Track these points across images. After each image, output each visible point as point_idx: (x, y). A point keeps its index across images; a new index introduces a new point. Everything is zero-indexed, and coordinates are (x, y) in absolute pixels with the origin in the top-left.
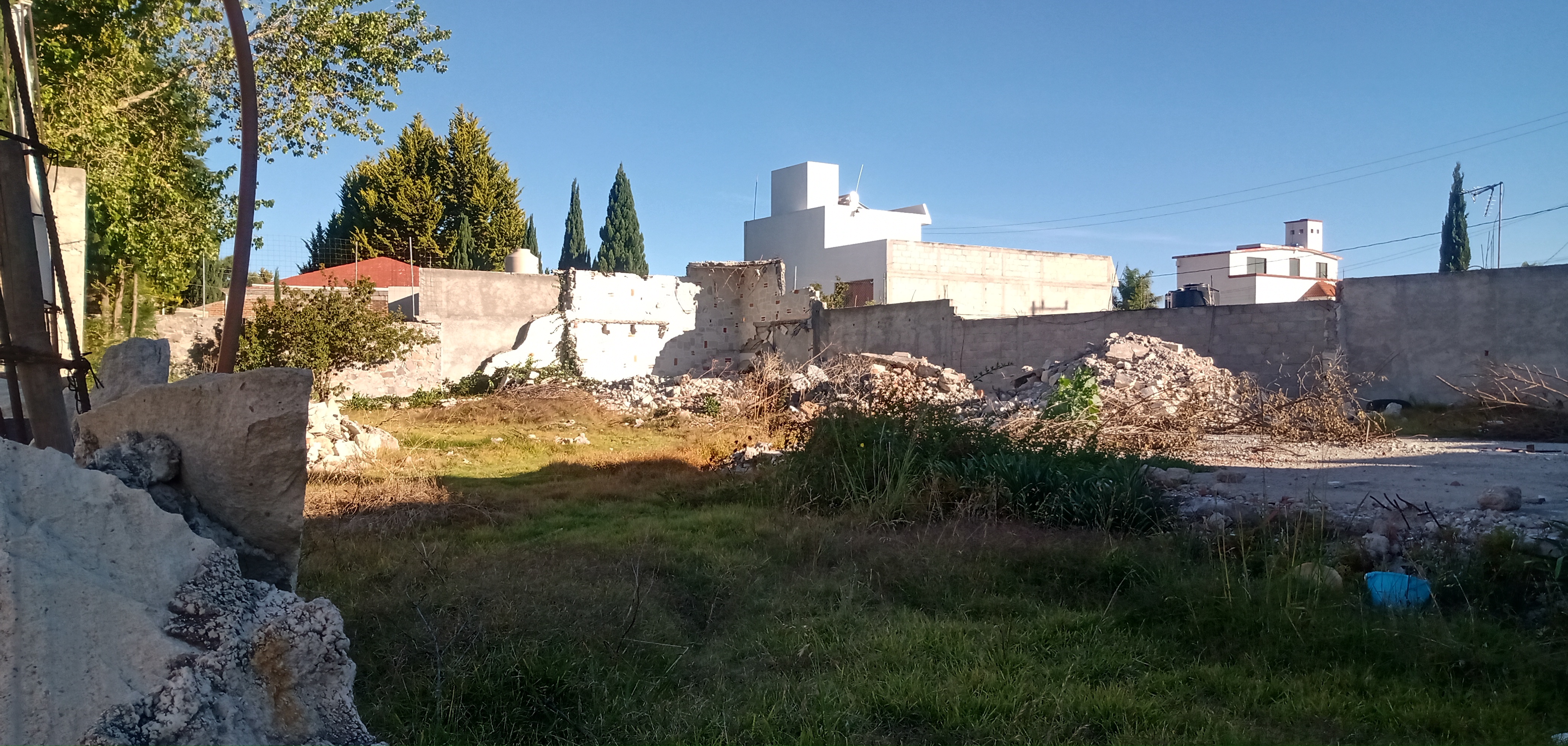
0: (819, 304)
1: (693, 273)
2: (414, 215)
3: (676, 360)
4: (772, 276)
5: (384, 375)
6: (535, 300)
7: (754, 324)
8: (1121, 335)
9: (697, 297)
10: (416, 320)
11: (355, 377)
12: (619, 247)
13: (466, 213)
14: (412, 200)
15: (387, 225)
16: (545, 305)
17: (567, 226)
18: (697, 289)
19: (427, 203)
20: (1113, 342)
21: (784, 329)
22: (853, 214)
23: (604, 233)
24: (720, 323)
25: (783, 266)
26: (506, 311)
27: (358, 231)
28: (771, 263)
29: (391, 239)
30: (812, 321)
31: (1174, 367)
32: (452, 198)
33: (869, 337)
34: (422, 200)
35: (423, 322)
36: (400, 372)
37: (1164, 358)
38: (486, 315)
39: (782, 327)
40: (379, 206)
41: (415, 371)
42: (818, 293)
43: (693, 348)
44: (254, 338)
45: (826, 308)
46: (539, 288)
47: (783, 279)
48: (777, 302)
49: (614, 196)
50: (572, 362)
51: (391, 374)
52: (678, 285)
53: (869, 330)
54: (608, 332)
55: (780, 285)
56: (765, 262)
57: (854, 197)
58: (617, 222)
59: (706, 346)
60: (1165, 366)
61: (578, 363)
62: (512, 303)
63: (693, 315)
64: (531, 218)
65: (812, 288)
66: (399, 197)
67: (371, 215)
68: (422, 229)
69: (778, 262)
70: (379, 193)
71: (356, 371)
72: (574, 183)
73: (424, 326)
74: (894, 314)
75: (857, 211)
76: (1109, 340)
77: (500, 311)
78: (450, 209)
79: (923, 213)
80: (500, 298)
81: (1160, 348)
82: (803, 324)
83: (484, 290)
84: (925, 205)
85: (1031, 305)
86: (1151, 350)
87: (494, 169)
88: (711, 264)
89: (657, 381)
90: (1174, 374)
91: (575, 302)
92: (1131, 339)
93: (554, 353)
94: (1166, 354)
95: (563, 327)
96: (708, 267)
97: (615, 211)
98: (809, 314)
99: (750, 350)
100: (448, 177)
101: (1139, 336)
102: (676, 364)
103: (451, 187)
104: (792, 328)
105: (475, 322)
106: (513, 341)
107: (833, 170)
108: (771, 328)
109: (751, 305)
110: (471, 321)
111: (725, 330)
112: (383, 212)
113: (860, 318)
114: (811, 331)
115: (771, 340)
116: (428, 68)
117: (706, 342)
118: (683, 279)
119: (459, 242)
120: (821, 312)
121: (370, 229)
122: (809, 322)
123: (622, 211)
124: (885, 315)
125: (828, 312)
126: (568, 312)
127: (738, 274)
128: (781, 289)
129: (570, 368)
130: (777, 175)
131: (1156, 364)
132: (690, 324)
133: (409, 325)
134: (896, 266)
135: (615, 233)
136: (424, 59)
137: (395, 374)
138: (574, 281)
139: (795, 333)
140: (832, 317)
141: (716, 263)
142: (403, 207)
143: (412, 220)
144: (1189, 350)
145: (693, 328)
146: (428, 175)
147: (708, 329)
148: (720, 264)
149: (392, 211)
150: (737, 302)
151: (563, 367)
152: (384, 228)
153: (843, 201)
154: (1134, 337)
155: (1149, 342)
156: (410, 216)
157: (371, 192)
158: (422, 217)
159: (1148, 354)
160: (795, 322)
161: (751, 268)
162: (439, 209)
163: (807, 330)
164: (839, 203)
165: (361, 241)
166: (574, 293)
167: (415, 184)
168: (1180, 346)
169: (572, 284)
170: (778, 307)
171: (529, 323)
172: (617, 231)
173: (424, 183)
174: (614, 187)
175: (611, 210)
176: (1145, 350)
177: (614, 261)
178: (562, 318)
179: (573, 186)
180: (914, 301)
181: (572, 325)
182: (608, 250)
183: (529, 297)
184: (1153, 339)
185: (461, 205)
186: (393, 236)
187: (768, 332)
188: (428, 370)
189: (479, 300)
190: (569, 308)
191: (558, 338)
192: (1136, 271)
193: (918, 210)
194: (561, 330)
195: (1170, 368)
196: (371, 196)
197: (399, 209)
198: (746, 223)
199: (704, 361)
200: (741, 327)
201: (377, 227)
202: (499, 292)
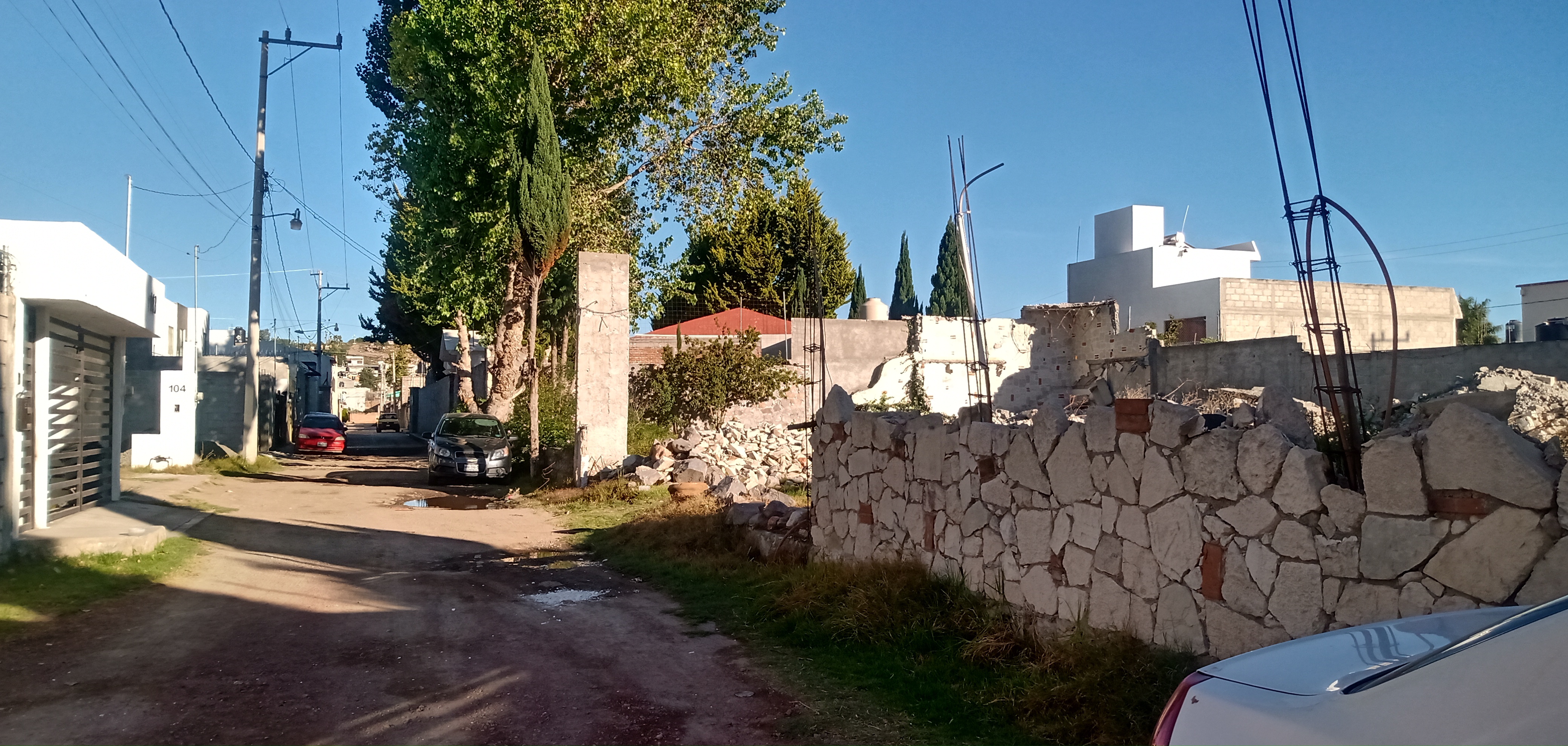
0: (1156, 342)
1: (1028, 316)
2: (757, 269)
3: (1012, 396)
4: (1106, 316)
5: (764, 411)
6: (887, 344)
7: (1087, 361)
8: (1491, 369)
9: (1031, 337)
10: (788, 363)
11: (741, 413)
12: (949, 292)
13: (802, 265)
14: (755, 256)
15: (733, 279)
16: (896, 348)
17: (897, 275)
18: (1032, 330)
19: (769, 258)
20: (1484, 376)
21: (1119, 367)
22: (1181, 254)
23: (935, 280)
24: (1054, 361)
25: (1117, 306)
26: (863, 354)
27: (710, 285)
28: (1104, 304)
29: (738, 292)
30: (1149, 359)
31: (1548, 398)
32: (789, 252)
33: (1210, 373)
34: (764, 255)
35: (795, 365)
36: (777, 408)
37: (1537, 390)
38: (846, 358)
39: (1117, 364)
40: (727, 262)
41: (789, 408)
42: (1154, 332)
43: (1028, 385)
44: (665, 381)
45: (1163, 345)
46: (890, 333)
47: (1117, 318)
48: (1112, 341)
49: (944, 246)
50: (920, 399)
51: (769, 410)
52: (1014, 326)
53: (1210, 365)
54: (951, 371)
55: (1114, 324)
56: (1099, 303)
57: (1180, 237)
58: (947, 269)
59: (1040, 383)
60: (1538, 397)
61: (926, 399)
62: (868, 347)
63: (1028, 355)
64: (860, 268)
65: (1148, 327)
66: (745, 253)
67: (722, 270)
68: (764, 281)
69: (1112, 303)
70: (728, 250)
71: (742, 408)
72: (904, 235)
73: (795, 368)
74: (1236, 350)
75: (1185, 251)
76: (1480, 374)
77: (857, 354)
78: (788, 262)
79: (1253, 250)
80: (858, 342)
81: (1532, 381)
82: (1141, 362)
83: (844, 336)
84: (1253, 242)
85: (1370, 337)
86: (1523, 383)
87: (825, 225)
88: (1046, 307)
89: (1008, 416)
90: (1549, 405)
91: (922, 345)
92: (1501, 372)
93: (904, 391)
94: (1539, 386)
95: (911, 367)
96: (1042, 310)
97: (946, 260)
98: (1146, 352)
99: (1085, 386)
100: (786, 234)
101: (1510, 370)
102: (1012, 399)
103: (788, 243)
104: (1128, 366)
105: (837, 364)
106: (869, 381)
107: (1158, 212)
108: (1106, 366)
109: (1084, 344)
110: (834, 364)
111: (1058, 368)
112: (731, 267)
113: (1200, 355)
114: (1148, 368)
115: (1105, 376)
116: (828, 149)
117: (1040, 380)
118: (1019, 321)
119: (796, 292)
120: (1158, 350)
121: (720, 281)
122: (1146, 359)
123: (952, 259)
124: (1227, 351)
125: (1166, 349)
126: (916, 354)
127: (1070, 315)
128: (1115, 329)
129: (919, 404)
130: (1101, 221)
131: (1530, 396)
132: (1025, 362)
133: (786, 368)
134: (1230, 303)
135: (946, 280)
136: (827, 141)
137: (773, 410)
138: (921, 325)
139: (1133, 370)
140: (1170, 354)
141: (1051, 305)
142: (748, 262)
143: (756, 273)
144: (1562, 382)
145: (1029, 366)
146: (769, 232)
147: (1042, 367)
148: (1054, 307)
149: (738, 266)
150: (1070, 342)
151: (913, 404)
152: (731, 282)
153: (1169, 241)
154: (1505, 370)
155: (1520, 375)
156: (753, 269)
157: (721, 250)
158: (764, 271)
159: (1520, 387)
160: (1132, 359)
161: (1084, 310)
162: (778, 261)
163: (1144, 367)
164: (1165, 244)
165: (713, 293)
166: (921, 336)
167: (758, 242)
168: (1553, 379)
169: (919, 328)
170: (1112, 346)
171: (882, 365)
172: (947, 278)
173: (766, 240)
174: (944, 237)
175: (941, 258)
176: (1518, 383)
177: (945, 306)
178: (911, 359)
179: (903, 237)
180: (1258, 338)
181: (920, 365)
182: (940, 296)
183: (882, 341)
184: (1523, 373)
185: (798, 257)
186: (739, 288)
187: (1102, 370)
188: (799, 407)
189: (840, 344)
190: (917, 350)
191: (907, 377)
192: (1470, 300)
193: (1249, 249)
194: (910, 370)
195: (1544, 400)
196: (721, 254)
197: (745, 264)
198: (1069, 265)
199: (1039, 397)
200: (1073, 363)
201: (725, 281)
202: (856, 338)
